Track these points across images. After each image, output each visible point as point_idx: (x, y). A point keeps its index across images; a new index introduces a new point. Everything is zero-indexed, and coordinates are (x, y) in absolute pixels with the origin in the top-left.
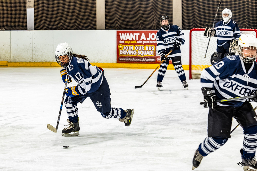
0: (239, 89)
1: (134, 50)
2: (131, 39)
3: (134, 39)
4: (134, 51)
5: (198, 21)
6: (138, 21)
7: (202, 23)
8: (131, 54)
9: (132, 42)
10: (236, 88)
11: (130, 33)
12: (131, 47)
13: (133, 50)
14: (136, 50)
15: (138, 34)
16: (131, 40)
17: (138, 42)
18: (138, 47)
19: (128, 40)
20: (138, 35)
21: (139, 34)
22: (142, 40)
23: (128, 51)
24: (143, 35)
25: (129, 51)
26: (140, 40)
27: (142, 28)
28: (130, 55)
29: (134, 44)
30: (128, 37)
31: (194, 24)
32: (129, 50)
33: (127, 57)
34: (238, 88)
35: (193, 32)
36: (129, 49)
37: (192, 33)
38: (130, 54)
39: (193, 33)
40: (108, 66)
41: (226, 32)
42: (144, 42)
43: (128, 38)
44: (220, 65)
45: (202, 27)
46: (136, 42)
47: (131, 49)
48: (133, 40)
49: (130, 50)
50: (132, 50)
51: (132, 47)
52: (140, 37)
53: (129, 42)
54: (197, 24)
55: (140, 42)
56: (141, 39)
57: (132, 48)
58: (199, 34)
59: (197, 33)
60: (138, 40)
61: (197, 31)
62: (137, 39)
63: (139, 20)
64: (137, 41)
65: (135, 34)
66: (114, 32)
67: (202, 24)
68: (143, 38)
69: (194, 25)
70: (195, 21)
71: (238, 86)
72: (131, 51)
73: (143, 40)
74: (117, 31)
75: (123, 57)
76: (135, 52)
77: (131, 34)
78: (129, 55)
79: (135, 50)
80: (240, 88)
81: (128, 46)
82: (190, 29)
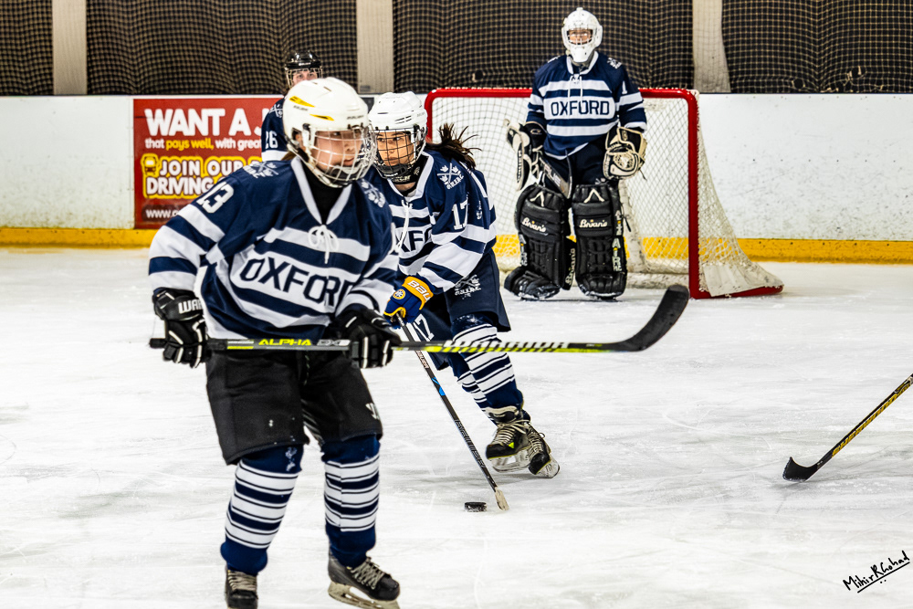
0: (301, 283)
1: (202, 176)
2: (190, 132)
3: (204, 131)
4: (202, 179)
5: (458, 58)
6: (217, 60)
7: (473, 67)
8: (191, 192)
9: (195, 144)
10: (290, 279)
11: (185, 106)
12: (191, 164)
13: (197, 176)
14: (211, 176)
15: (218, 113)
16: (189, 138)
17: (219, 144)
18: (220, 165)
19: (179, 136)
20: (221, 117)
21: (222, 112)
22: (233, 138)
23: (178, 182)
24: (240, 114)
25: (182, 180)
26: (228, 137)
27: (236, 88)
28: (189, 195)
29: (205, 154)
30: (179, 123)
31: (444, 70)
32: (183, 176)
33: (176, 204)
34: (298, 276)
35: (437, 102)
36: (185, 173)
37: (434, 108)
38: (186, 192)
39: (440, 105)
40: (100, 242)
41: (591, 102)
42: (242, 145)
43: (179, 128)
44: (218, 198)
45: (473, 84)
46: (213, 143)
47: (191, 173)
48: (198, 136)
49: (188, 176)
50: (195, 177)
51: (197, 163)
52: (226, 122)
53: (183, 145)
54: (453, 71)
55: (227, 143)
56: (232, 132)
57: (195, 168)
58: (461, 110)
59: (455, 105)
60: (220, 138)
61: (455, 99)
62: (216, 132)
63: (221, 56)
64: (213, 139)
65: (206, 112)
66: (124, 104)
67: (472, 72)
68: (240, 128)
69: (444, 76)
70: (445, 58)
71: (294, 270)
72: (191, 179)
73: (240, 136)
74: (135, 101)
75: (158, 205)
76: (208, 183)
77: (192, 112)
78: (182, 196)
79: (207, 174)
80: (305, 279)
81: (180, 159)
82: (424, 93)
